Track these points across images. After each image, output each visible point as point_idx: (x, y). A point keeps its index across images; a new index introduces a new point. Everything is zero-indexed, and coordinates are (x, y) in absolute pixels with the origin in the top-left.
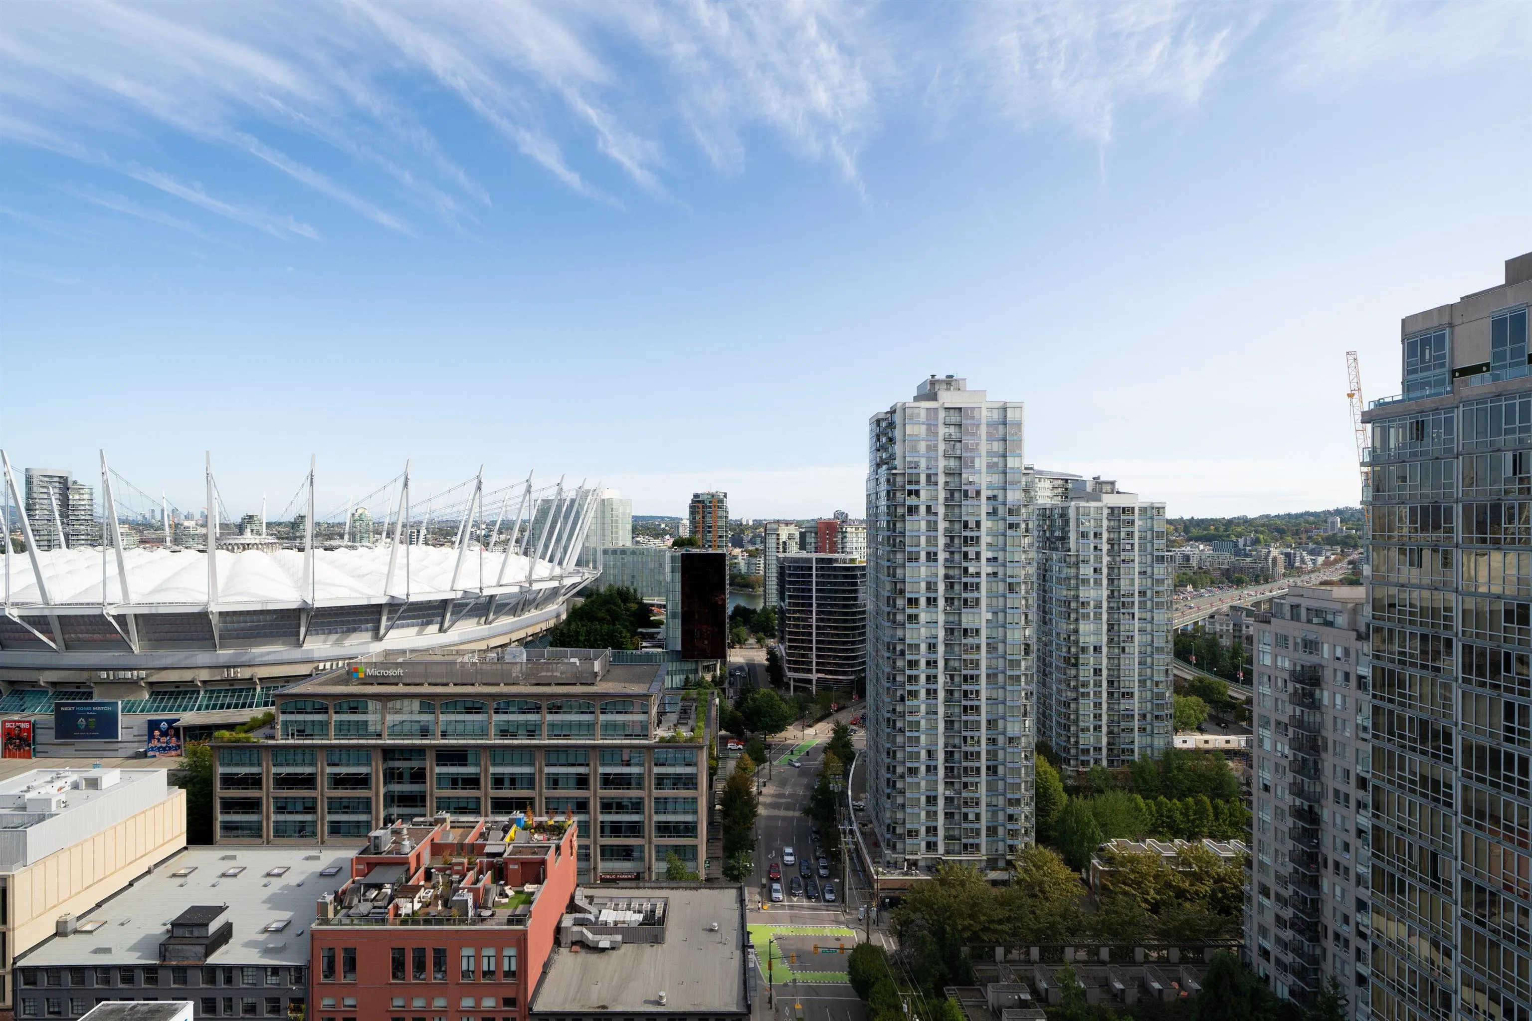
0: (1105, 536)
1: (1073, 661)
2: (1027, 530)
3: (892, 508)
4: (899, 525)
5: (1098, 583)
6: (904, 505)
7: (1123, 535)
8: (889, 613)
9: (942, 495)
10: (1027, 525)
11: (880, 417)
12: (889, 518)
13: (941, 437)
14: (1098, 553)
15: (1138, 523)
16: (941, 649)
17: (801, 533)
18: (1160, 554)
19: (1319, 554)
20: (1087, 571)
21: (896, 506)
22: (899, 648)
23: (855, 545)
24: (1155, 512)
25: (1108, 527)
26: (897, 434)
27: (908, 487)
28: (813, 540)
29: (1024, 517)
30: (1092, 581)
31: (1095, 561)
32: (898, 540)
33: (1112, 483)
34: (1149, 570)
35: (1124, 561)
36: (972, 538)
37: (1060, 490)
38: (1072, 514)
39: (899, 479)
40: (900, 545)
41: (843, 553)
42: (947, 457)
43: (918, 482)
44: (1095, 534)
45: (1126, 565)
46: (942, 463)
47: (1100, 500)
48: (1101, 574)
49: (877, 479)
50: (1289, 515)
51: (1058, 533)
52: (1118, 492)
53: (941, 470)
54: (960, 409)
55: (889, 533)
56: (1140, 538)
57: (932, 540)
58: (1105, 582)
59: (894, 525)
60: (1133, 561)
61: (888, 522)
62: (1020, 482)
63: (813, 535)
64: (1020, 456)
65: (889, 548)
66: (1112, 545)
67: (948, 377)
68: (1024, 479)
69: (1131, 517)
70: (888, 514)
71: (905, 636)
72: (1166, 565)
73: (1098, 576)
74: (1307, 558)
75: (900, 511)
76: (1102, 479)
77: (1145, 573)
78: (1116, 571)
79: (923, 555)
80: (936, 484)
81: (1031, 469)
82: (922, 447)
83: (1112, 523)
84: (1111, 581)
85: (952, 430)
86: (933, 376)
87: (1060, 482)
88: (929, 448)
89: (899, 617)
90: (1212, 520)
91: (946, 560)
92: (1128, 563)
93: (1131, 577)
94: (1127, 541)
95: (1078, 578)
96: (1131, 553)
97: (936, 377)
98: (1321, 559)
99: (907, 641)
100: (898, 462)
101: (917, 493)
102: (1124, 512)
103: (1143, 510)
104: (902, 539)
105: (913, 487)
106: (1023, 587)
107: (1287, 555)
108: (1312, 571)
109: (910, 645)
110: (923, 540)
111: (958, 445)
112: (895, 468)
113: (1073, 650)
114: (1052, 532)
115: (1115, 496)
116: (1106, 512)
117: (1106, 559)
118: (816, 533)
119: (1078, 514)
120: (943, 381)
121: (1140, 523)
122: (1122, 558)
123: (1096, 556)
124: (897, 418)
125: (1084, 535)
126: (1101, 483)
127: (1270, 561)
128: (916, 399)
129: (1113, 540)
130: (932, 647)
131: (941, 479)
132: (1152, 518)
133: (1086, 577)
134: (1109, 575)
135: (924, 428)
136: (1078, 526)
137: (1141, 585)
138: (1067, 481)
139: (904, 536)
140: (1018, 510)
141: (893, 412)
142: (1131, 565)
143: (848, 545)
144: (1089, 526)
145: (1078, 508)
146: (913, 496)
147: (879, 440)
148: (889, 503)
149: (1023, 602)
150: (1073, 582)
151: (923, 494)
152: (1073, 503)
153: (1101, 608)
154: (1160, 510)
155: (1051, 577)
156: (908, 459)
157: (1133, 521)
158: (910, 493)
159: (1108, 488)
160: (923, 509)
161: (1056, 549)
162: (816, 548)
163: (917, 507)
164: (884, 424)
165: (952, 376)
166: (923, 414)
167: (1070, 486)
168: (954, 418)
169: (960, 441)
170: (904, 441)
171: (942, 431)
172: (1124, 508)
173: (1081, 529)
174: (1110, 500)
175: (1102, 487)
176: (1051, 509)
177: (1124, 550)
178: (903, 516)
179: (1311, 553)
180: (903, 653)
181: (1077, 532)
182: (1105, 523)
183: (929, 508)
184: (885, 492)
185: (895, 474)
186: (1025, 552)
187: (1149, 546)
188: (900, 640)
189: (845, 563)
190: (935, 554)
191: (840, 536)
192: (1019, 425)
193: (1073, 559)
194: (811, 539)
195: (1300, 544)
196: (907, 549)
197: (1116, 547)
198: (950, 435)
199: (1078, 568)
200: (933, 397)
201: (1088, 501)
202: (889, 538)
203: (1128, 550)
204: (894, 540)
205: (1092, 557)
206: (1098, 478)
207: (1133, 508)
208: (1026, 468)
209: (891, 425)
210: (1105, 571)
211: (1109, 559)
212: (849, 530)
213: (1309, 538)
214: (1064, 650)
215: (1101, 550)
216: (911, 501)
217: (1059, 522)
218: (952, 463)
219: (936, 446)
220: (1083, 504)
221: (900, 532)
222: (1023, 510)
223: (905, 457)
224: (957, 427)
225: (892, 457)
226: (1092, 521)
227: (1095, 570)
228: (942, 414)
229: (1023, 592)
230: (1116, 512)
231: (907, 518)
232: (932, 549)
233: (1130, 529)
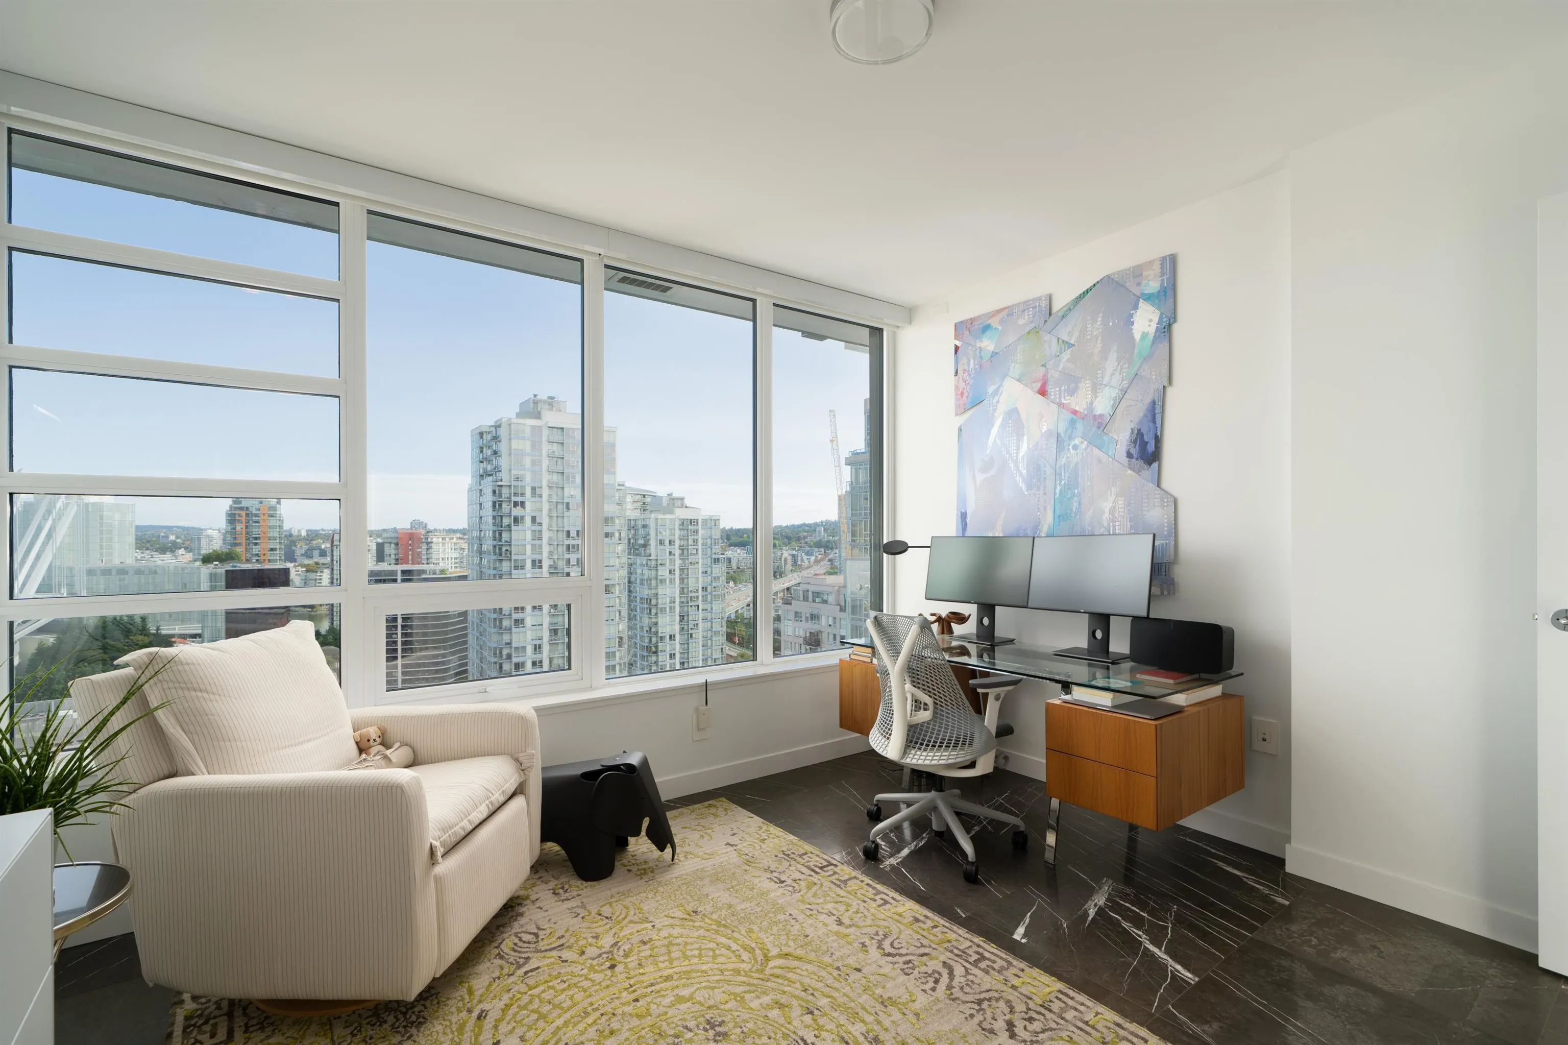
0: (677, 543)
1: (654, 649)
2: (620, 539)
3: (498, 519)
4: (505, 536)
5: (672, 581)
6: (510, 516)
7: (690, 542)
8: (495, 619)
9: (546, 507)
10: (620, 534)
11: (484, 429)
12: (495, 528)
13: (544, 453)
14: (672, 557)
15: (700, 532)
16: (546, 649)
17: (378, 545)
18: (716, 556)
19: (812, 555)
20: (663, 572)
21: (502, 517)
22: (505, 652)
23: (441, 556)
24: (713, 523)
25: (680, 536)
26: (503, 447)
27: (514, 499)
28: (393, 552)
29: (617, 527)
30: (668, 581)
31: (670, 563)
32: (504, 549)
33: (682, 499)
34: (709, 570)
35: (691, 563)
36: (574, 546)
37: (639, 504)
38: (652, 525)
39: (505, 492)
40: (506, 554)
41: (428, 564)
42: (550, 472)
43: (523, 494)
44: (670, 542)
45: (693, 567)
46: (545, 479)
47: (672, 513)
48: (674, 574)
49: (481, 490)
50: (793, 526)
51: (641, 542)
52: (686, 507)
53: (545, 484)
54: (562, 429)
55: (495, 543)
56: (703, 545)
57: (537, 549)
58: (677, 581)
59: (500, 535)
60: (697, 563)
61: (494, 532)
62: (614, 496)
63: (393, 545)
64: (614, 473)
65: (495, 557)
66: (683, 550)
67: (549, 398)
68: (617, 495)
69: (696, 527)
70: (494, 525)
71: (511, 640)
72: (720, 565)
73: (672, 577)
74: (805, 557)
75: (506, 521)
76: (675, 495)
77: (706, 572)
78: (686, 571)
79: (529, 564)
80: (541, 496)
81: (623, 485)
82: (527, 461)
83: (682, 532)
84: (682, 580)
85: (555, 447)
86: (535, 396)
87: (639, 497)
88: (533, 463)
89: (506, 623)
90: (745, 529)
91: (550, 566)
92: (694, 564)
93: (696, 576)
94: (693, 547)
95: (657, 579)
96: (696, 557)
97: (539, 397)
98: (813, 558)
99: (514, 645)
100: (504, 475)
101: (523, 504)
102: (691, 523)
103: (705, 521)
104: (508, 548)
105: (519, 499)
106: (617, 588)
107: (793, 556)
108: (808, 568)
109: (517, 649)
110: (529, 548)
111: (560, 460)
112: (501, 481)
113: (654, 640)
114: (636, 540)
115: (685, 509)
116: (678, 523)
117: (678, 562)
118: (397, 544)
119: (657, 525)
120: (545, 402)
121: (703, 532)
122: (690, 560)
123: (670, 560)
124: (503, 432)
125: (661, 542)
126: (673, 499)
127: (783, 560)
128: (518, 415)
129: (683, 546)
130: (538, 648)
131: (545, 493)
132: (711, 528)
133: (663, 578)
134: (680, 575)
135: (528, 443)
136: (657, 535)
137: (703, 582)
138: (644, 496)
139: (510, 545)
140: (613, 522)
141: (497, 426)
142: (696, 566)
143: (434, 556)
144: (666, 535)
145: (657, 519)
146: (519, 508)
147: (482, 452)
148: (495, 514)
149: (617, 601)
150: (654, 582)
151: (528, 505)
152: (653, 515)
153: (674, 602)
154: (716, 521)
155: (636, 579)
156: (513, 472)
157: (697, 531)
158: (516, 504)
159: (678, 503)
160: (528, 520)
161: (638, 555)
162: (397, 560)
163: (523, 517)
164: (488, 437)
165: (553, 398)
166: (528, 430)
167: (648, 500)
168: (557, 437)
169: (563, 458)
170: (510, 455)
171: (546, 448)
172: (691, 520)
173: (660, 537)
174: (681, 513)
175: (675, 502)
176: (635, 520)
177: (691, 554)
178: (509, 526)
179: (808, 554)
180: (509, 657)
181: (657, 539)
182: (677, 532)
183: (534, 519)
184: (490, 504)
185: (501, 486)
186: (618, 557)
187: (709, 550)
188: (507, 644)
189: (434, 573)
190: (540, 561)
191: (424, 547)
192: (613, 446)
193: (653, 563)
194: (390, 550)
195: (801, 547)
196: (513, 557)
197: (685, 552)
198: (554, 452)
199: (657, 570)
200: (538, 416)
201: (664, 514)
202: (494, 546)
203: (694, 554)
204: (500, 549)
205: (668, 561)
206: (671, 495)
207: (697, 520)
208: (619, 485)
209: (496, 438)
210: (677, 572)
211: (680, 562)
212: (434, 540)
213: (806, 543)
214: (647, 640)
215: (674, 555)
216: (517, 512)
217: (641, 532)
218: (556, 478)
219: (540, 461)
220: (660, 516)
221: (506, 541)
222: (617, 521)
223: (510, 470)
224: (560, 445)
225: (497, 469)
226: (667, 530)
227: (670, 572)
228: (545, 432)
229: (617, 592)
230: (685, 523)
231: (513, 528)
232: (537, 557)
233: (695, 537)
